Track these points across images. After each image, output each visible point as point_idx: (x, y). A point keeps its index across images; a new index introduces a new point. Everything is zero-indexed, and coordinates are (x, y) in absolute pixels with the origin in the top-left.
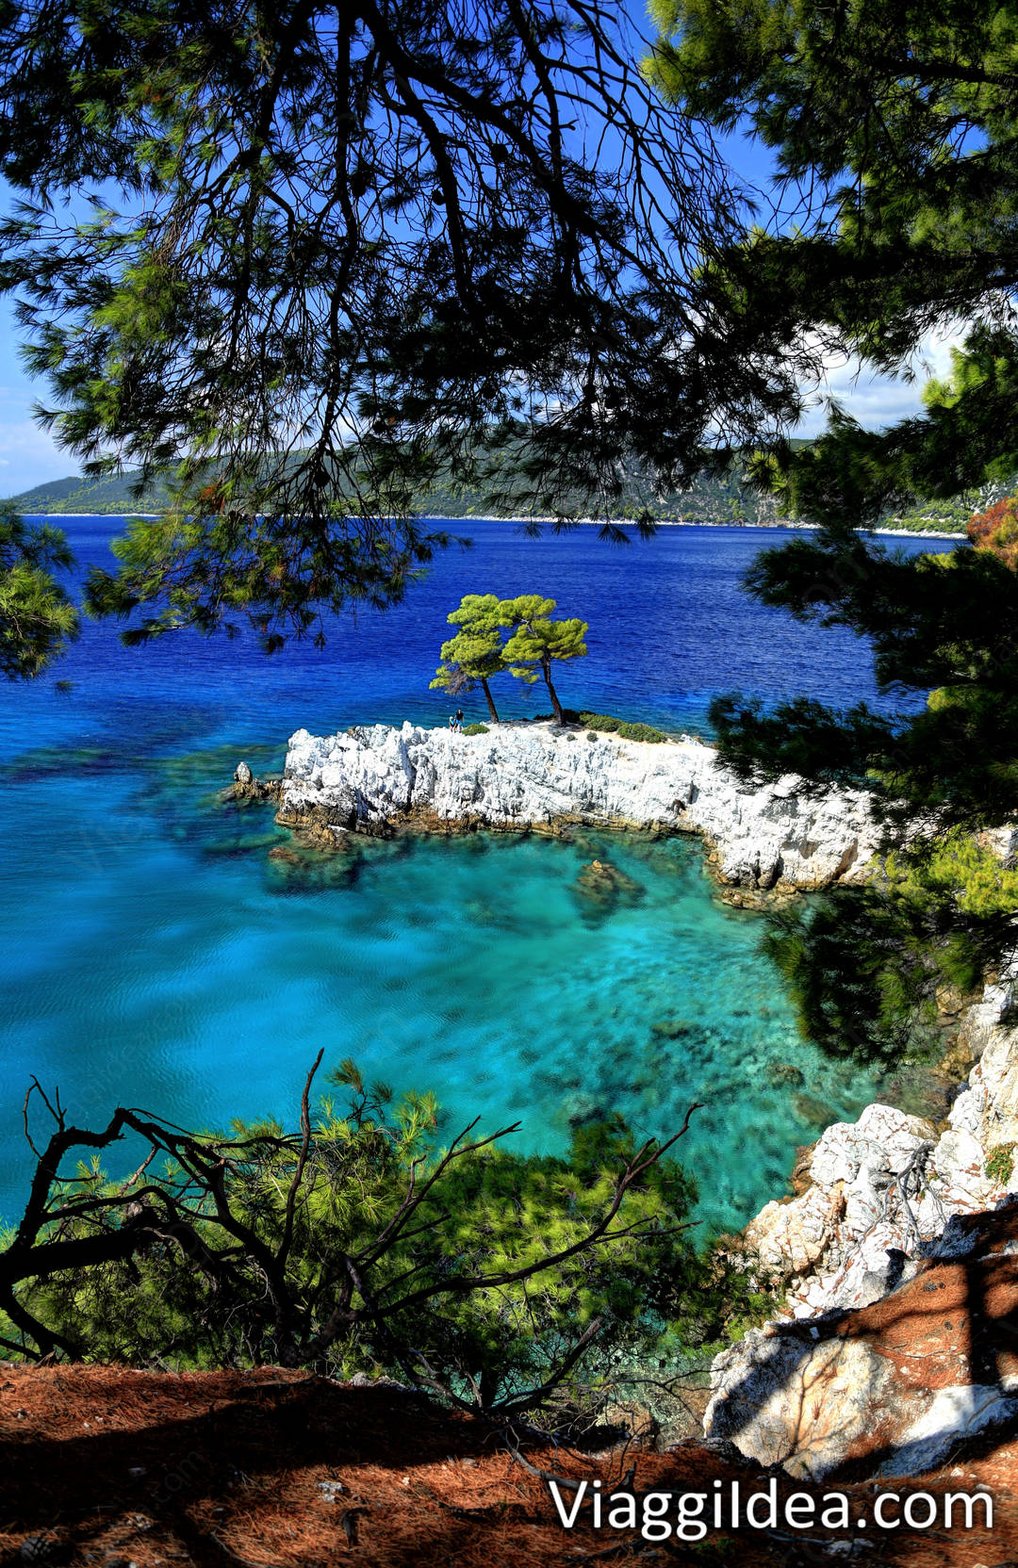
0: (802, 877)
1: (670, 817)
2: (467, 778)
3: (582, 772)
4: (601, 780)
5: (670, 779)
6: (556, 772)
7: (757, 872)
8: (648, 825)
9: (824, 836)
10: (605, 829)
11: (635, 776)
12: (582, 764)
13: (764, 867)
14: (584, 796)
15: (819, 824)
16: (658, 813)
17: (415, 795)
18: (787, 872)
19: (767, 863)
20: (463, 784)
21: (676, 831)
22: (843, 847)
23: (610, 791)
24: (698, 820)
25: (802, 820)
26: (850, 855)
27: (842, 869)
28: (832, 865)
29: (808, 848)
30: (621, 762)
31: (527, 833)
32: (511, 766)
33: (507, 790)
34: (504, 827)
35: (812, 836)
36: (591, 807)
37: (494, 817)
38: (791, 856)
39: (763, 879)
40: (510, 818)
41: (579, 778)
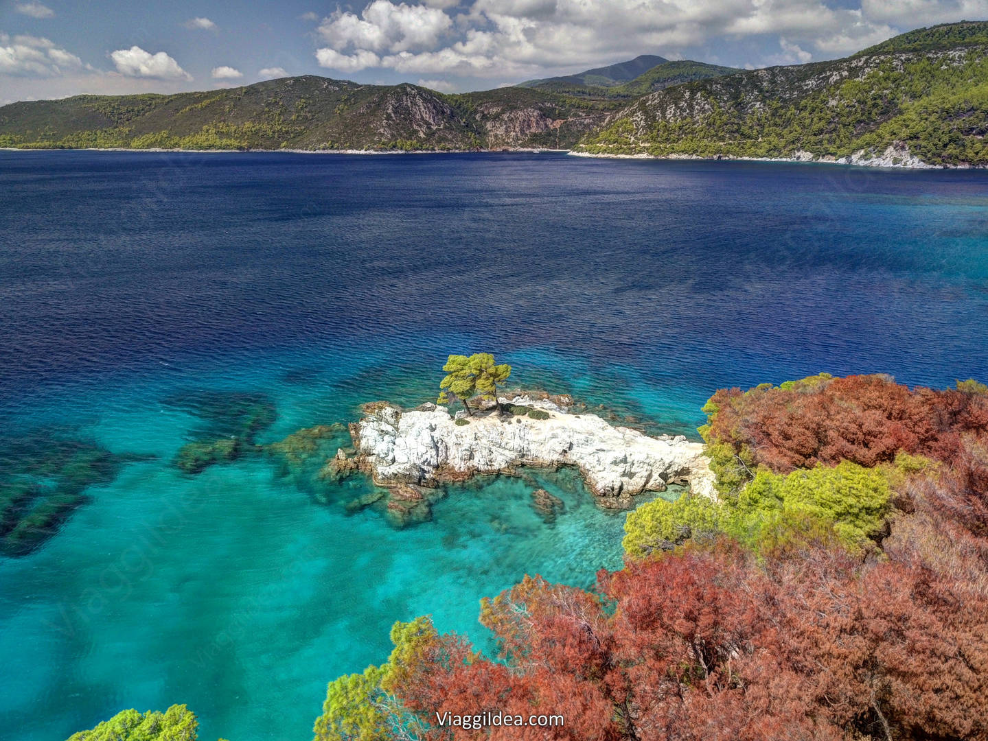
0: (631, 488)
1: (561, 458)
2: (466, 450)
3: (517, 439)
4: (526, 442)
5: (559, 440)
6: (505, 440)
7: (613, 489)
8: (552, 462)
9: (638, 470)
10: (532, 467)
11: (541, 437)
12: (517, 436)
13: (616, 487)
14: (520, 451)
15: (636, 465)
16: (556, 457)
17: (440, 460)
18: (625, 487)
19: (617, 486)
20: (464, 452)
21: (565, 465)
22: (647, 474)
23: (532, 447)
24: (574, 458)
25: (629, 464)
26: (650, 476)
27: (647, 482)
28: (642, 482)
29: (631, 475)
30: (533, 431)
31: (499, 474)
32: (484, 441)
33: (485, 452)
34: (488, 473)
35: (633, 471)
36: (523, 456)
37: (482, 468)
38: (626, 479)
39: (616, 491)
40: (490, 468)
41: (516, 443)
